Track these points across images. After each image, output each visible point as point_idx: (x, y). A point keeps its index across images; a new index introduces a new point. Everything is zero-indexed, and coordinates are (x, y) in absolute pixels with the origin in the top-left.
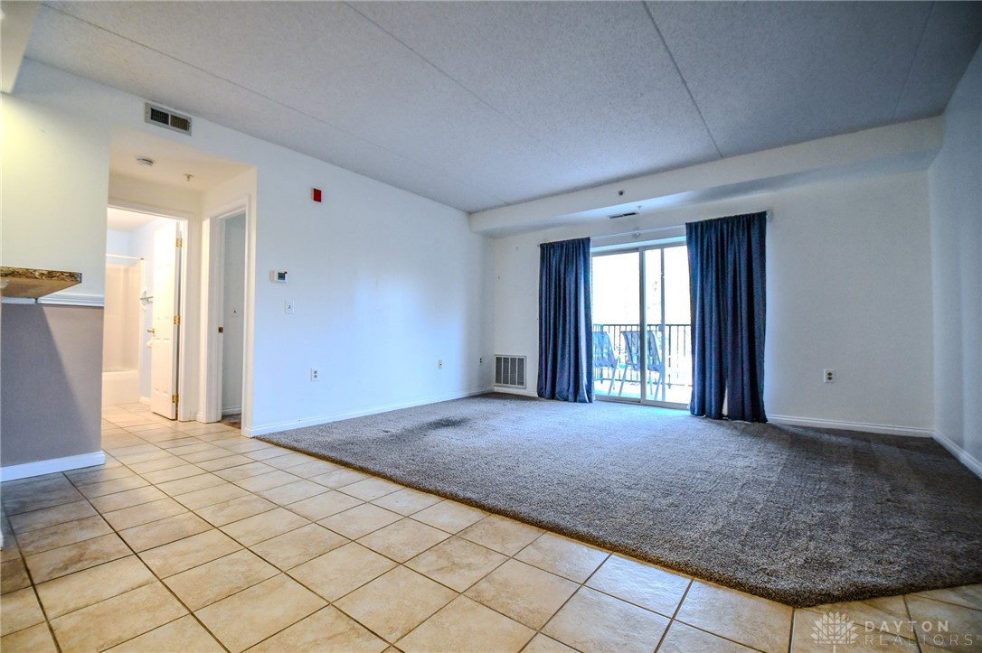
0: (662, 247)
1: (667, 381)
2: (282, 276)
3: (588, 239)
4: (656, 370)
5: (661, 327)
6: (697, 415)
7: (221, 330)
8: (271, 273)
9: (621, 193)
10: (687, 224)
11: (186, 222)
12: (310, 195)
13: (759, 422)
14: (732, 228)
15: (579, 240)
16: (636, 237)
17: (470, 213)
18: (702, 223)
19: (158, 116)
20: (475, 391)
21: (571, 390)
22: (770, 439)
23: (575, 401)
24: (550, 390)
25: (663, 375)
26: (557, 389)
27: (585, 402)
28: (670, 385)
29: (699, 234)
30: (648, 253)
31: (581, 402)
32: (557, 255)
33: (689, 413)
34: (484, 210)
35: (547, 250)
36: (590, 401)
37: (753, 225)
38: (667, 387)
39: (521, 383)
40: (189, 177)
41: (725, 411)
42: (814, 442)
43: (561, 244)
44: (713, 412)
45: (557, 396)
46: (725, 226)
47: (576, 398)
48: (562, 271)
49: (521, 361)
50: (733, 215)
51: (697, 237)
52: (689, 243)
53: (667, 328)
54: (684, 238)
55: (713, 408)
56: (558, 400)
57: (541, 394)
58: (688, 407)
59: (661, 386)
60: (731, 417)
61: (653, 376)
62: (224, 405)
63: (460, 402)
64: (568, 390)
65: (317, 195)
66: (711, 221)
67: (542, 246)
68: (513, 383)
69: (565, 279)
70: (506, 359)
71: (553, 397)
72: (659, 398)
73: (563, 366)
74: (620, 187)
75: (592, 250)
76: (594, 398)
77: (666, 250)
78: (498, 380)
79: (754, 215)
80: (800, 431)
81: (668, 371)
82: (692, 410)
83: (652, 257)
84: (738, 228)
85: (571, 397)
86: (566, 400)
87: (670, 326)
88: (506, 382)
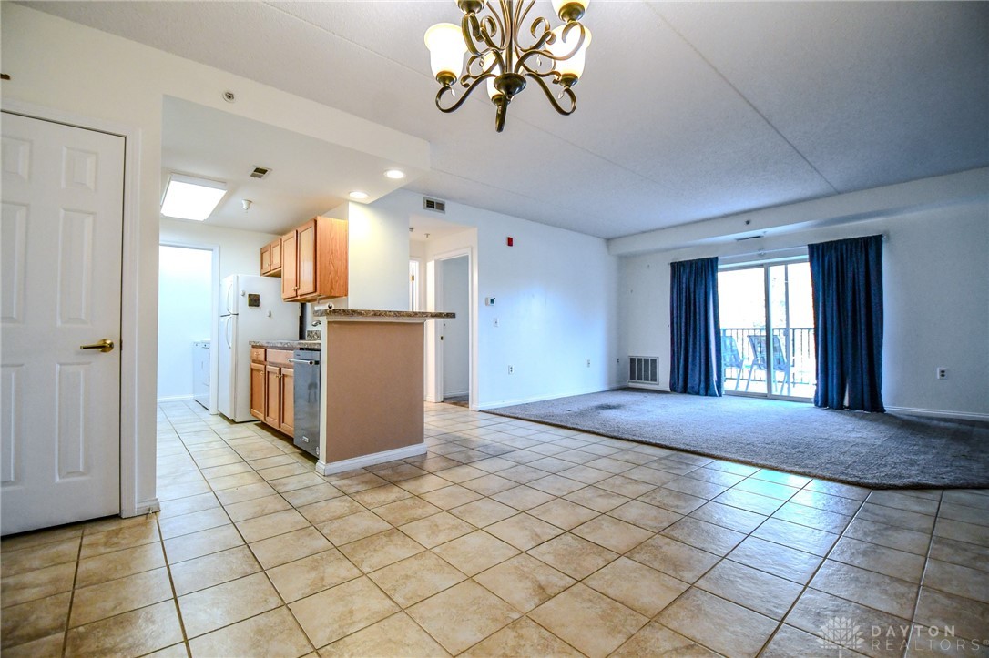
0: (786, 263)
1: (792, 380)
2: (492, 301)
3: (716, 258)
4: (781, 369)
5: (786, 330)
6: (820, 407)
7: (442, 338)
8: (487, 299)
9: (748, 222)
10: (809, 245)
11: (417, 264)
12: (506, 241)
13: (878, 412)
14: (851, 248)
15: (707, 259)
16: (761, 256)
17: (609, 241)
18: (823, 244)
19: (430, 204)
20: (615, 385)
21: (703, 385)
22: (884, 423)
23: (706, 395)
24: (681, 385)
25: (788, 373)
26: (689, 385)
27: (716, 395)
28: (794, 383)
29: (820, 253)
30: (772, 269)
31: (711, 395)
32: (688, 271)
33: (813, 405)
34: (620, 237)
35: (677, 268)
36: (720, 395)
37: (870, 247)
38: (792, 385)
39: (654, 379)
40: (427, 235)
41: (846, 403)
42: (923, 425)
43: (690, 263)
44: (835, 403)
45: (689, 390)
46: (844, 246)
47: (707, 391)
48: (692, 286)
49: (654, 361)
50: (852, 237)
51: (818, 255)
52: (811, 260)
53: (791, 331)
54: (807, 256)
55: (835, 400)
56: (690, 393)
57: (674, 389)
58: (813, 400)
59: (786, 385)
60: (852, 407)
61: (779, 376)
62: (445, 391)
63: (604, 394)
64: (699, 386)
65: (510, 242)
66: (832, 242)
67: (673, 265)
68: (646, 379)
69: (695, 292)
70: (640, 360)
71: (685, 391)
72: (785, 393)
73: (694, 364)
74: (746, 218)
75: (719, 267)
76: (723, 393)
77: (789, 266)
78: (632, 377)
79: (871, 237)
80: (914, 419)
81: (792, 370)
82: (816, 403)
83: (776, 272)
84: (856, 248)
85: (702, 392)
86: (698, 393)
87: (794, 329)
88: (640, 379)
